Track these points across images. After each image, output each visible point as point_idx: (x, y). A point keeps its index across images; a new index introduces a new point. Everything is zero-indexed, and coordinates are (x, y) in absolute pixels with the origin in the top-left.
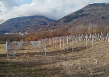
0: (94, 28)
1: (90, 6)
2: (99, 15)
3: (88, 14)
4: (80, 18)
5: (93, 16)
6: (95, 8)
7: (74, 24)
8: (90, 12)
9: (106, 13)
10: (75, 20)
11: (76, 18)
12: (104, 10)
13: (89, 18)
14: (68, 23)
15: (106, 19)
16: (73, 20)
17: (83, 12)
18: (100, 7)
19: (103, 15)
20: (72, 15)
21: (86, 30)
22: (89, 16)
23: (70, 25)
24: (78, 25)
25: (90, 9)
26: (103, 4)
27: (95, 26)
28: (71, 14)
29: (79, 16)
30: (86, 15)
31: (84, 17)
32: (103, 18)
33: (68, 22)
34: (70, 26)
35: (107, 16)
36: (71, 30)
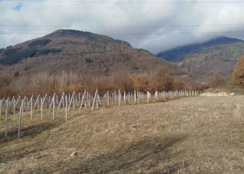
0: (71, 82)
1: (64, 33)
2: (82, 54)
3: (59, 51)
4: (40, 58)
5: (69, 55)
6: (71, 38)
7: (27, 69)
8: (62, 45)
9: (94, 52)
10: (29, 59)
11: (32, 56)
12: (90, 45)
13: (62, 58)
14: (11, 67)
15: (94, 64)
16: (24, 61)
17: (48, 45)
18: (83, 40)
19: (88, 56)
20: (21, 49)
21: (55, 84)
22: (60, 55)
23: (15, 71)
24: (36, 72)
25: (63, 39)
26: (88, 33)
27: (73, 76)
28: (19, 45)
29: (38, 53)
30: (55, 51)
31: (50, 55)
32: (89, 61)
33: (10, 64)
34: (17, 75)
35: (96, 59)
36: (18, 84)
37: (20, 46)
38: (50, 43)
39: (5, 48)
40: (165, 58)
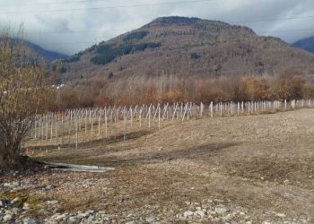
1: (164, 21)
2: (186, 47)
3: (158, 45)
4: (137, 54)
5: (170, 49)
6: (174, 28)
7: (121, 69)
8: (161, 38)
9: (203, 45)
10: (124, 57)
11: (127, 52)
12: (197, 36)
13: (161, 55)
14: (105, 67)
15: (202, 60)
16: (118, 59)
17: (145, 38)
18: (187, 29)
19: (193, 50)
20: (115, 44)
21: (153, 90)
22: (160, 50)
23: (109, 71)
24: (132, 73)
25: (162, 30)
26: (196, 19)
28: (112, 40)
29: (134, 48)
30: (154, 46)
31: (148, 51)
32: (195, 56)
33: (104, 63)
34: (111, 75)
35: (204, 54)
37: (114, 41)
38: (148, 36)
39: (98, 44)
40: (305, 49)
